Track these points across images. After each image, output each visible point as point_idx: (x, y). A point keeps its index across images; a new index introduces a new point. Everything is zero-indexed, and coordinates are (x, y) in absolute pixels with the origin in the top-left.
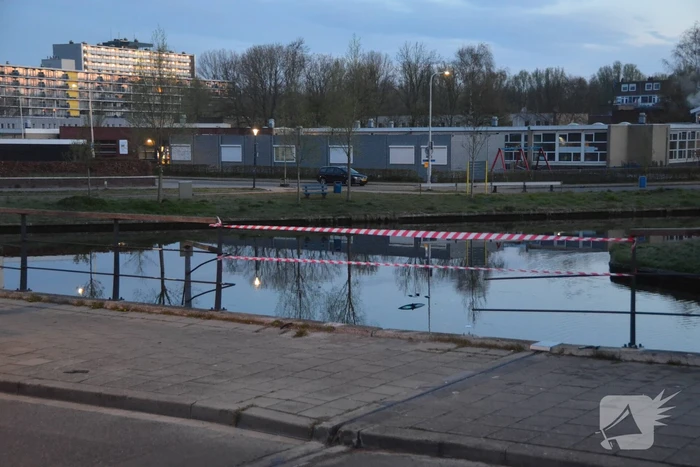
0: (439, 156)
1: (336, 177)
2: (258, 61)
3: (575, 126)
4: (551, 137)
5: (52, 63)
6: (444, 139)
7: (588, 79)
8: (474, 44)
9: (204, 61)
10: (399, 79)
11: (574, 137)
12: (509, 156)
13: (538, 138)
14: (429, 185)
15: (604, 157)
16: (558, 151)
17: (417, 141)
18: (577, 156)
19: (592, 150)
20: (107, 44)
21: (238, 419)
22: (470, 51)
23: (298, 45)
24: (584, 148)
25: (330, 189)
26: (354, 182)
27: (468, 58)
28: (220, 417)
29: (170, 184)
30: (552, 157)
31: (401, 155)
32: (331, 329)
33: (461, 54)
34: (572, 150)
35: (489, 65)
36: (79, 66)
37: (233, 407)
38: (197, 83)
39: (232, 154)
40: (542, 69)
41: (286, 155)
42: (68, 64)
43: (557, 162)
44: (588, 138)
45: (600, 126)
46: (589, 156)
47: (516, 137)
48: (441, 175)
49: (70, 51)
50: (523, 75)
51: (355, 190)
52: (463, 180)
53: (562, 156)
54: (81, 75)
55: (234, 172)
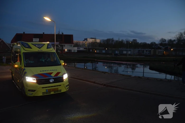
0: (129, 53)
1: (116, 55)
2: (108, 40)
3: (147, 49)
4: (144, 51)
5: (84, 41)
6: (130, 50)
7: (149, 43)
8: (135, 39)
9: (102, 40)
10: (126, 43)
11: (147, 51)
12: (138, 53)
13: (142, 51)
14: (128, 56)
15: (150, 53)
16: (145, 52)
17: (127, 51)
18: (147, 53)
19: (149, 52)
20: (90, 38)
21: (94, 83)
22: (134, 40)
23: (113, 38)
24: (148, 52)
25: (115, 56)
26: (118, 55)
27: (134, 41)
28: (92, 82)
29: (96, 55)
30: (144, 53)
31: (125, 52)
32: (108, 73)
33: (133, 40)
34: (146, 52)
35: (137, 41)
36: (87, 41)
37: (94, 81)
38: (100, 43)
39: (104, 51)
40: (144, 42)
41: (110, 52)
42: (86, 41)
43: (144, 54)
44: (148, 51)
45: (150, 50)
46: (148, 53)
47: (139, 50)
48: (129, 55)
49: (86, 39)
50: (141, 43)
51: (118, 56)
52: (132, 56)
53: (145, 53)
54: (87, 42)
55: (104, 54)
